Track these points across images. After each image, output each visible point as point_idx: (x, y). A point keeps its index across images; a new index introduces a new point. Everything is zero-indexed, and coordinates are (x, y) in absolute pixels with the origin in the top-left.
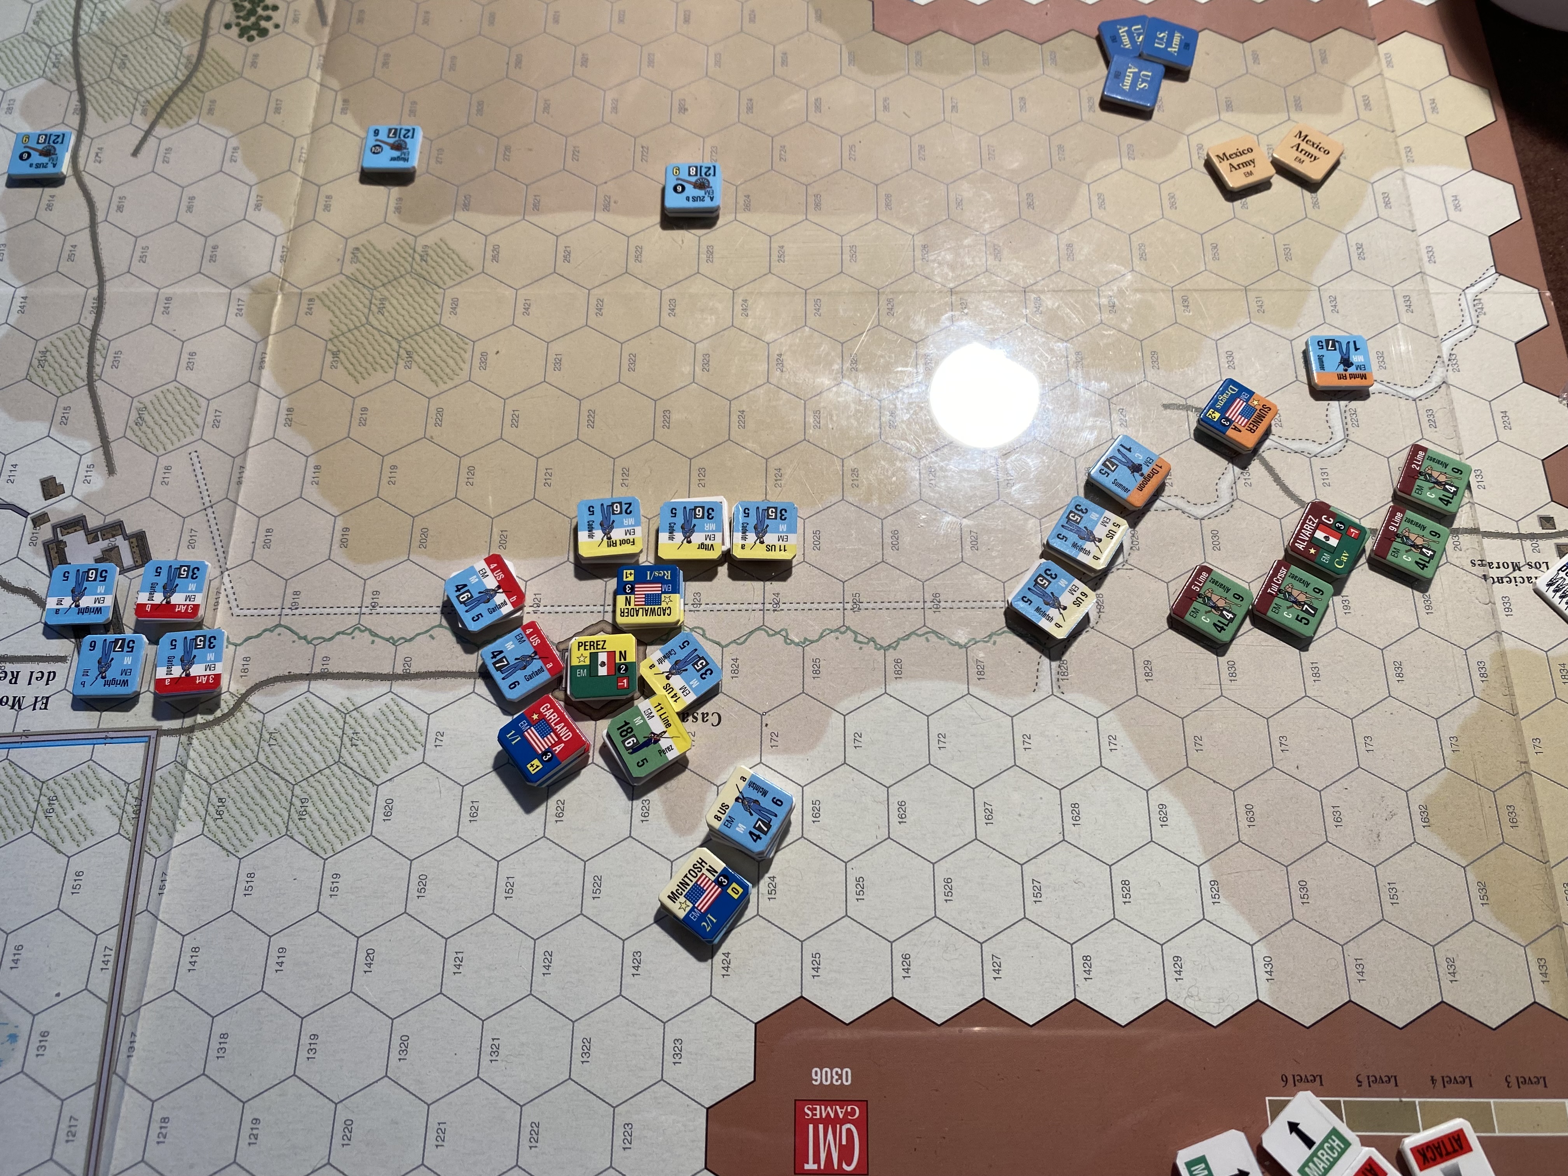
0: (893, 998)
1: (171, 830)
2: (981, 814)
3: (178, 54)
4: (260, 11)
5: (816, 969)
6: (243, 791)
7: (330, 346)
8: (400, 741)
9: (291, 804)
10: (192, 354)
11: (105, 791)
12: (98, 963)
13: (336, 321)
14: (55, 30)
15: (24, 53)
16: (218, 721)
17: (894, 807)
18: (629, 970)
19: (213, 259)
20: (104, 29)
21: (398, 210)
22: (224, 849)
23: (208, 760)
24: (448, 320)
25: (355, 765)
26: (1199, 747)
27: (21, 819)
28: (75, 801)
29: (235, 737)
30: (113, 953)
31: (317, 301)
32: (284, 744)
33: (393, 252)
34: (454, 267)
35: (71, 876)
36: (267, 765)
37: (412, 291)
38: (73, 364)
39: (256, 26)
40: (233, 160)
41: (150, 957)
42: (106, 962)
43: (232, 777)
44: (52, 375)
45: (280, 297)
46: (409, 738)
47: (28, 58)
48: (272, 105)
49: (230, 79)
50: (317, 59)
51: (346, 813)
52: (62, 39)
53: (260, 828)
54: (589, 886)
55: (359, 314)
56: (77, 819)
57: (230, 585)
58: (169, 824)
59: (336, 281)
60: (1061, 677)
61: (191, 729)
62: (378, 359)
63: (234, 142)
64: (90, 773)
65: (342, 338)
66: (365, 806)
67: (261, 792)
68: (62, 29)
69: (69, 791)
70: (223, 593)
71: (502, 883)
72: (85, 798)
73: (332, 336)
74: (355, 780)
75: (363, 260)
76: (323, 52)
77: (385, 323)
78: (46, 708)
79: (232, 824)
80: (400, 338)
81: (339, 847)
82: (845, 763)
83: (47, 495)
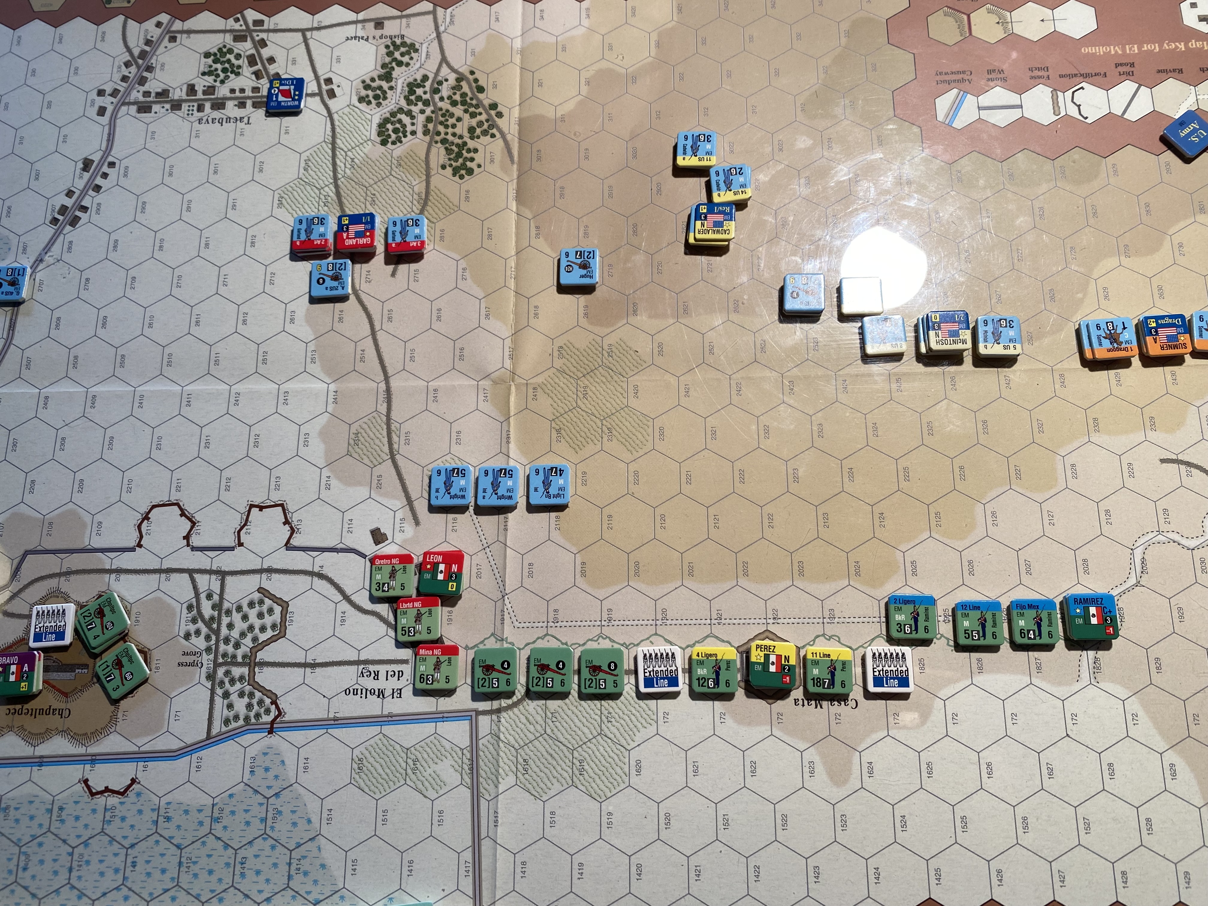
0: (992, 899)
1: (496, 782)
2: (1045, 771)
3: (411, 192)
4: (465, 154)
5: (939, 880)
6: (539, 754)
7: (554, 425)
8: (640, 718)
9: (573, 763)
10: (458, 432)
11: (448, 755)
12: (462, 872)
13: (555, 405)
14: (320, 174)
15: (302, 195)
16: (515, 705)
17: (984, 767)
18: (812, 879)
19: (461, 357)
20: (354, 171)
21: (586, 315)
22: (532, 795)
23: (512, 733)
24: (633, 403)
25: (611, 736)
26: (1196, 722)
27: (398, 775)
28: (431, 762)
29: (528, 716)
30: (470, 865)
31: (539, 390)
32: (562, 721)
33: (587, 349)
34: (632, 361)
35: (436, 814)
36: (552, 735)
37: (604, 380)
38: (377, 441)
39: (463, 166)
40: (464, 279)
41: (496, 869)
42: (468, 871)
43: (530, 744)
44: (365, 451)
45: (513, 388)
46: (645, 716)
47: (305, 199)
48: (486, 233)
49: (452, 211)
50: (512, 194)
51: (611, 770)
52: (327, 183)
53: (554, 781)
54: (779, 821)
55: (570, 399)
56: (433, 774)
57: (510, 605)
58: (494, 778)
59: (550, 372)
60: (1096, 671)
61: (499, 711)
62: (589, 434)
63: (463, 264)
64: (436, 742)
65: (561, 418)
66: (622, 765)
67: (551, 755)
68: (325, 175)
69: (426, 756)
70: (506, 613)
71: (720, 819)
72: (436, 760)
73: (554, 417)
74: (613, 747)
75: (567, 356)
76: (515, 186)
77: (590, 406)
78: (400, 697)
79: (535, 777)
80: (602, 418)
81: (609, 795)
82: (947, 735)
83: (377, 542)
